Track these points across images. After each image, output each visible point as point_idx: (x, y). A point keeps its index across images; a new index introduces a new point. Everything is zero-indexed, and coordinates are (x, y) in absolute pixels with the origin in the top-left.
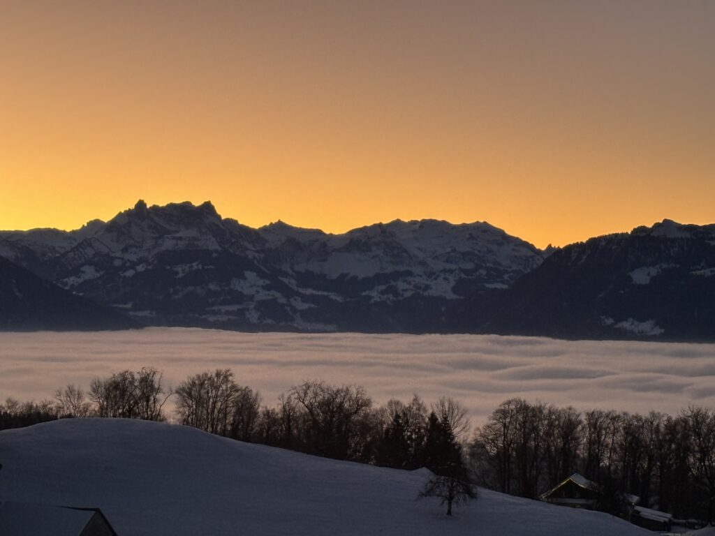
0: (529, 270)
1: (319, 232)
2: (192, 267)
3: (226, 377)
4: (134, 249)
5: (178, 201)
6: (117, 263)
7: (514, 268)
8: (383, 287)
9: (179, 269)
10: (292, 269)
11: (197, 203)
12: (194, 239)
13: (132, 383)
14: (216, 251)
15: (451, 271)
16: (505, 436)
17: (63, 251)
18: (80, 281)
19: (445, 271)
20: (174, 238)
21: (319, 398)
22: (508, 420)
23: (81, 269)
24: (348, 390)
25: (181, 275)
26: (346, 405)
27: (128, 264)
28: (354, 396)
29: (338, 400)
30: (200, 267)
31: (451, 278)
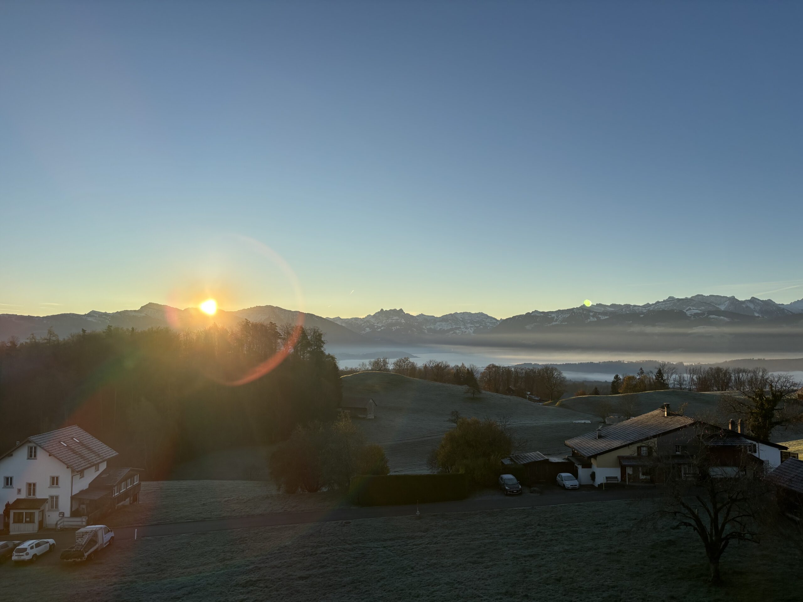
0: (495, 326)
1: (433, 316)
2: (397, 327)
3: (407, 359)
4: (380, 323)
5: (393, 309)
6: (376, 327)
7: (491, 325)
8: (453, 332)
9: (393, 328)
10: (426, 327)
11: (398, 309)
12: (398, 319)
13: (380, 361)
14: (404, 323)
15: (472, 327)
16: (490, 375)
17: (360, 324)
18: (365, 332)
19: (470, 327)
20: (392, 319)
21: (434, 365)
22: (490, 370)
23: (366, 329)
24: (442, 362)
25: (394, 330)
26: (443, 366)
27: (379, 327)
28: (444, 364)
29: (440, 365)
30: (399, 327)
31: (472, 329)
